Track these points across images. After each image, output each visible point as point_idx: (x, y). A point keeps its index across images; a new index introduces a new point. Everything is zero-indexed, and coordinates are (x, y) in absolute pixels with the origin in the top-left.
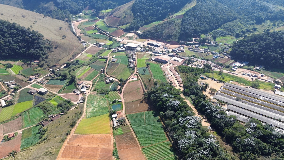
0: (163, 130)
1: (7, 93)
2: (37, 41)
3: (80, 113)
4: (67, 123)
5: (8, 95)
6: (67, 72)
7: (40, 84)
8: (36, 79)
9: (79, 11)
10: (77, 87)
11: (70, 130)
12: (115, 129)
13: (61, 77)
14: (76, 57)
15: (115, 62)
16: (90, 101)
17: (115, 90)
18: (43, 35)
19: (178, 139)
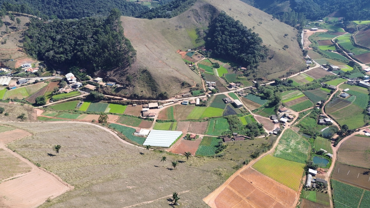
1: (204, 92)
2: (253, 46)
3: (268, 147)
4: (249, 150)
5: (205, 95)
6: (272, 91)
7: (237, 94)
8: (236, 87)
10: (277, 114)
11: (248, 160)
12: (306, 189)
13: (262, 95)
14: (291, 75)
15: (345, 99)
16: (286, 137)
17: (328, 137)
18: (262, 39)
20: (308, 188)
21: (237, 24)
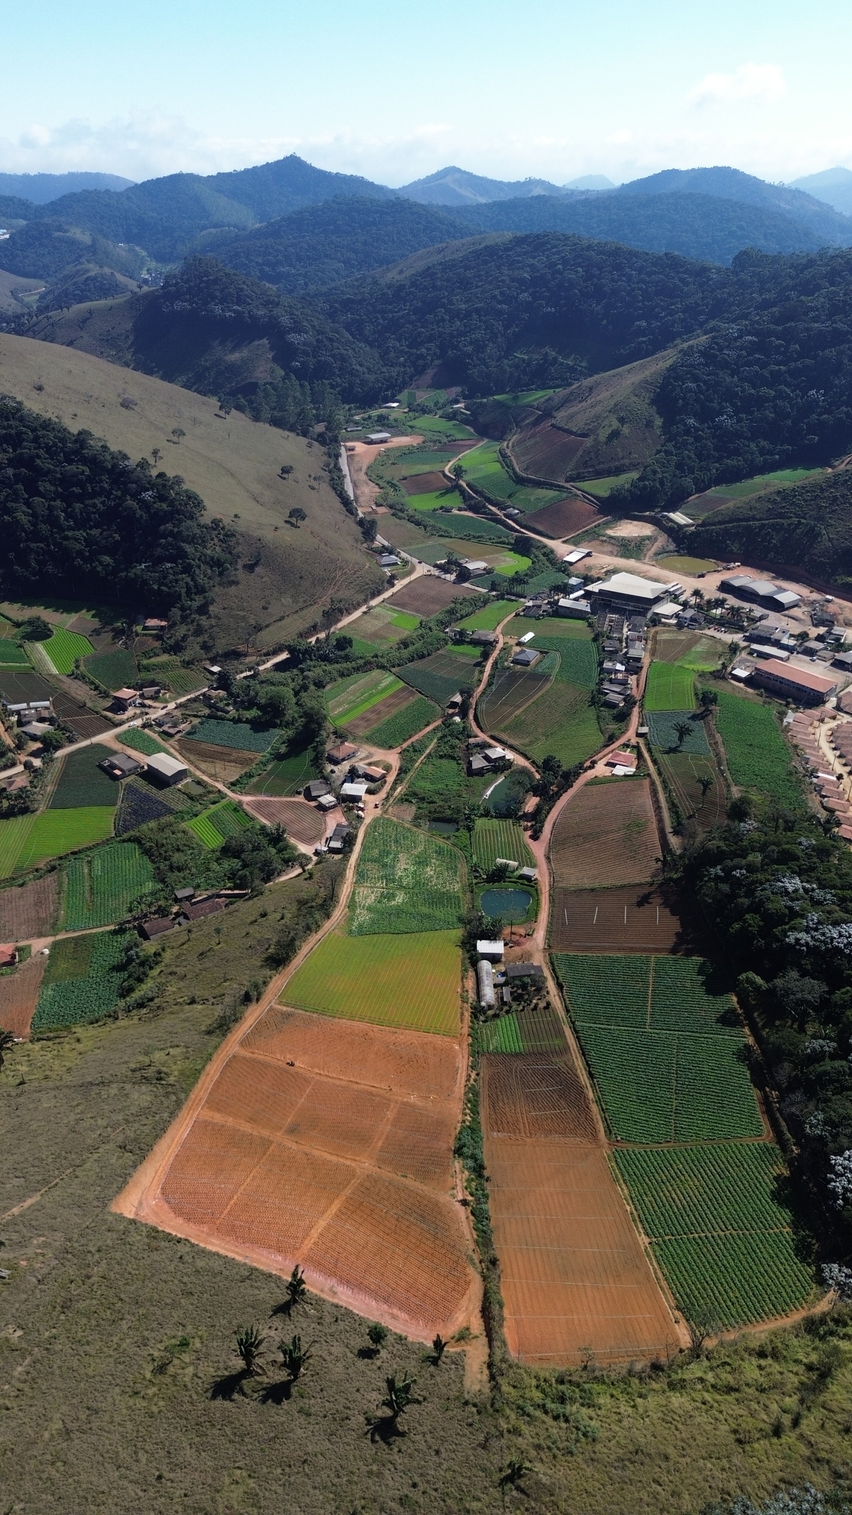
0: (748, 1073)
1: (10, 755)
2: (169, 526)
3: (322, 905)
4: (254, 943)
5: (13, 765)
6: (288, 692)
7: (155, 732)
8: (143, 705)
9: (387, 390)
10: (325, 774)
11: (260, 981)
12: (482, 1018)
13: (253, 713)
14: (340, 620)
15: (528, 668)
16: (377, 851)
17: (508, 812)
18: (202, 497)
19: (831, 1145)
20: (490, 1013)
21: (82, 447)
